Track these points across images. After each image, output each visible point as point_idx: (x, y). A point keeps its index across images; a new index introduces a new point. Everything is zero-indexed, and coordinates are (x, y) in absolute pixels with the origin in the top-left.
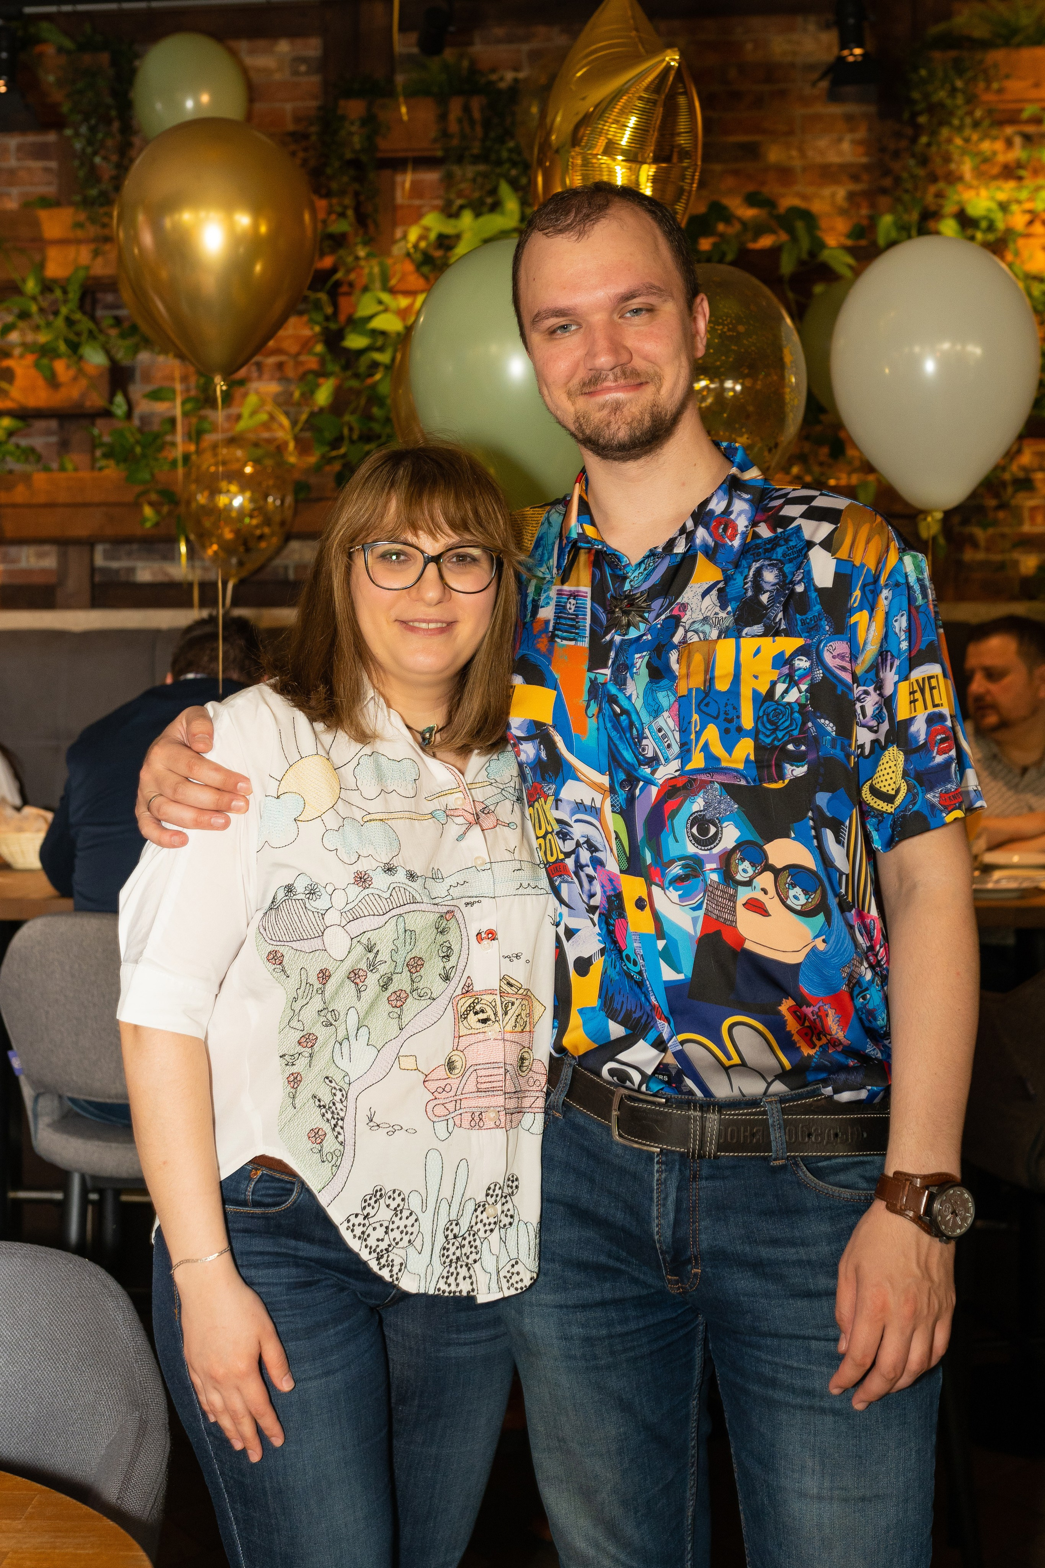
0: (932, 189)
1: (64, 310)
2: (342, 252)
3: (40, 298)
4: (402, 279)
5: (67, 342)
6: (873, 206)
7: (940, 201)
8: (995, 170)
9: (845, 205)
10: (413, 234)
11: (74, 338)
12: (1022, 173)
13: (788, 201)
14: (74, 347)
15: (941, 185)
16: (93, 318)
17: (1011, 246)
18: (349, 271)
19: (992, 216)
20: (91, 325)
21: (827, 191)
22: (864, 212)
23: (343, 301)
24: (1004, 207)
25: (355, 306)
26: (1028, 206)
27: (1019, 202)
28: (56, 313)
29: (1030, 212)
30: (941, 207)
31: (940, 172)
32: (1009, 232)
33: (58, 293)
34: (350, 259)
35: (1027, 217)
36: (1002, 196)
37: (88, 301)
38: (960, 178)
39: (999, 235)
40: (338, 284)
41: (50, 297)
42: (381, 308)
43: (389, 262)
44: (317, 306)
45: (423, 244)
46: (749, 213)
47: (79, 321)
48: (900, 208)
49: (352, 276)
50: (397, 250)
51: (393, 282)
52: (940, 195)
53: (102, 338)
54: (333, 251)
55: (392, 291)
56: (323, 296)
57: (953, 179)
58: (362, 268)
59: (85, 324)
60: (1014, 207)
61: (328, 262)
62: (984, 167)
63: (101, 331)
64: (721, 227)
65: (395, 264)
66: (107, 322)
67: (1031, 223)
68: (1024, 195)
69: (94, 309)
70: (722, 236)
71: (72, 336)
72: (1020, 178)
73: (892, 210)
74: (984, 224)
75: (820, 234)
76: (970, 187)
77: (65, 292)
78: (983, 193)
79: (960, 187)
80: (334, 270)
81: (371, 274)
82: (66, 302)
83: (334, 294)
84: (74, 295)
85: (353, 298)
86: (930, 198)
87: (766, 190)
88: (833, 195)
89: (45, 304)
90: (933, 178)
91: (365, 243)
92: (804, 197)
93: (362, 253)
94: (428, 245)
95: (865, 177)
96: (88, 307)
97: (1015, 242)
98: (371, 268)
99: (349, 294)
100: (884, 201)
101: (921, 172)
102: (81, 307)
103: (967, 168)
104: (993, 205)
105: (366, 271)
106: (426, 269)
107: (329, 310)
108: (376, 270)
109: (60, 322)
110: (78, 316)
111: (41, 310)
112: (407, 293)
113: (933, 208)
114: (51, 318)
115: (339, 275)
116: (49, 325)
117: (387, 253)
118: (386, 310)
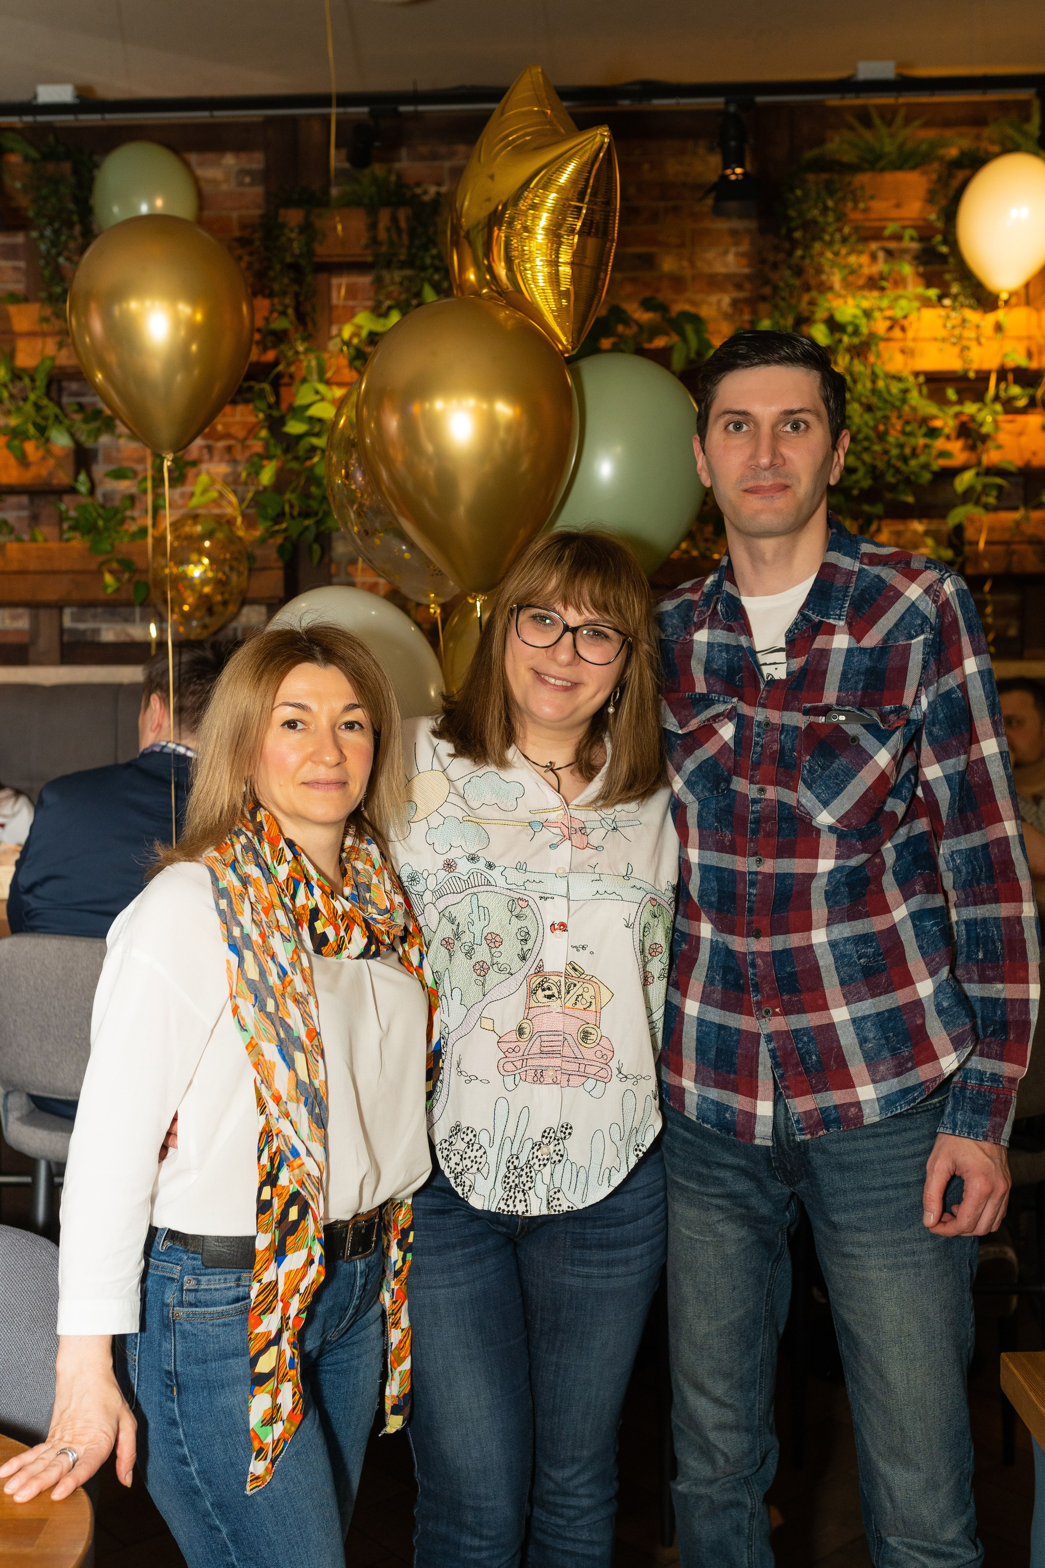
0: (806, 298)
1: (32, 397)
2: (283, 347)
3: (10, 386)
4: (337, 371)
5: (35, 424)
6: (754, 312)
7: (812, 308)
8: (861, 282)
9: (730, 310)
10: (347, 332)
11: (43, 423)
12: (884, 284)
13: (679, 306)
14: (42, 430)
15: (814, 293)
16: (59, 404)
17: (874, 348)
18: (289, 364)
19: (857, 321)
20: (57, 410)
21: (713, 299)
22: (747, 317)
23: (284, 391)
24: (867, 314)
25: (294, 395)
26: (888, 313)
27: (881, 310)
28: (25, 399)
29: (890, 318)
30: (813, 313)
31: (813, 282)
32: (872, 335)
33: (27, 381)
34: (290, 353)
35: (888, 323)
36: (866, 304)
37: (54, 387)
38: (831, 288)
39: (863, 338)
40: (279, 376)
41: (19, 385)
42: (318, 397)
43: (326, 356)
44: (262, 395)
45: (355, 341)
46: (646, 317)
47: (46, 407)
48: (777, 315)
49: (293, 369)
50: (333, 345)
51: (329, 375)
52: (812, 303)
53: (67, 422)
54: (275, 346)
55: (328, 383)
56: (267, 387)
57: (825, 288)
58: (301, 361)
59: (51, 409)
60: (877, 314)
61: (270, 356)
62: (851, 279)
63: (66, 416)
64: (620, 328)
65: (331, 358)
66: (70, 409)
67: (891, 328)
68: (885, 303)
69: (60, 395)
70: (620, 337)
71: (39, 420)
72: (883, 289)
73: (770, 316)
74: (850, 329)
75: (707, 336)
76: (839, 296)
77: (33, 380)
78: (850, 301)
79: (830, 295)
80: (276, 363)
81: (309, 367)
82: (33, 389)
83: (276, 385)
84: (41, 382)
85: (293, 389)
86: (804, 305)
87: (661, 297)
88: (719, 302)
89: (15, 391)
90: (808, 288)
91: (304, 340)
92: (694, 303)
93: (301, 348)
94: (360, 342)
95: (748, 286)
96: (54, 394)
97: (877, 345)
98: (309, 361)
99: (290, 385)
100: (763, 307)
101: (797, 282)
102: (48, 394)
103: (836, 279)
104: (859, 312)
105: (305, 364)
106: (358, 363)
107: (272, 399)
108: (314, 363)
109: (28, 407)
110: (45, 402)
111: (12, 396)
112: (340, 384)
113: (806, 314)
114: (21, 403)
115: (281, 368)
116: (19, 410)
117: (325, 349)
118: (323, 399)
